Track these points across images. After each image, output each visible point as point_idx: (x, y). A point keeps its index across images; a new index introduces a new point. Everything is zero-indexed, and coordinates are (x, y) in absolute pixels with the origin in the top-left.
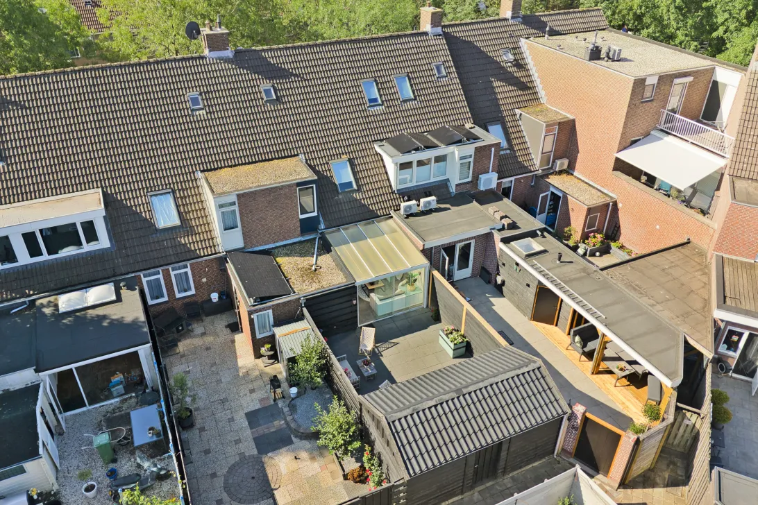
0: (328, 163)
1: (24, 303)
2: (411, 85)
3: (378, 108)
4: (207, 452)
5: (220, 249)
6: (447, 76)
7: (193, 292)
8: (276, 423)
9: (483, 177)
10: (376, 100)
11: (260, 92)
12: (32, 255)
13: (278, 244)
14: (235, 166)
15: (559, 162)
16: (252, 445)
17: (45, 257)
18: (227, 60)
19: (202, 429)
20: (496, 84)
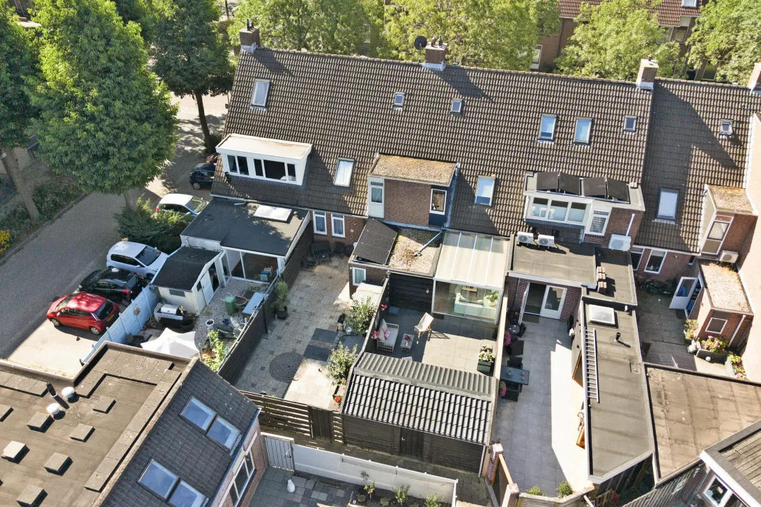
0: (477, 177)
1: (243, 202)
2: (592, 131)
3: (547, 143)
4: (279, 338)
5: (367, 213)
6: (635, 131)
7: (343, 236)
8: (327, 344)
9: (614, 237)
10: (549, 135)
11: (450, 104)
12: (257, 174)
13: (409, 226)
14: (405, 156)
15: (724, 253)
16: (305, 348)
17: (264, 178)
18: (436, 72)
19: (288, 324)
20: (696, 152)
